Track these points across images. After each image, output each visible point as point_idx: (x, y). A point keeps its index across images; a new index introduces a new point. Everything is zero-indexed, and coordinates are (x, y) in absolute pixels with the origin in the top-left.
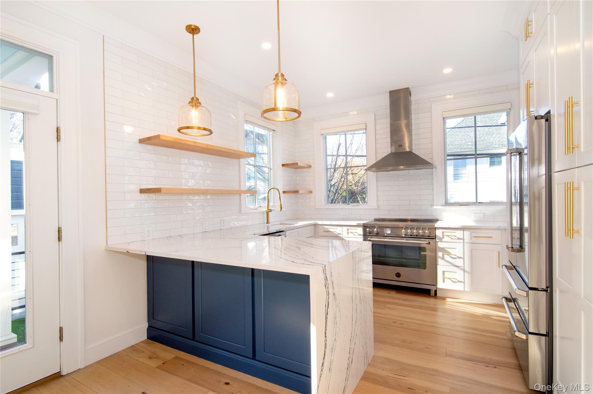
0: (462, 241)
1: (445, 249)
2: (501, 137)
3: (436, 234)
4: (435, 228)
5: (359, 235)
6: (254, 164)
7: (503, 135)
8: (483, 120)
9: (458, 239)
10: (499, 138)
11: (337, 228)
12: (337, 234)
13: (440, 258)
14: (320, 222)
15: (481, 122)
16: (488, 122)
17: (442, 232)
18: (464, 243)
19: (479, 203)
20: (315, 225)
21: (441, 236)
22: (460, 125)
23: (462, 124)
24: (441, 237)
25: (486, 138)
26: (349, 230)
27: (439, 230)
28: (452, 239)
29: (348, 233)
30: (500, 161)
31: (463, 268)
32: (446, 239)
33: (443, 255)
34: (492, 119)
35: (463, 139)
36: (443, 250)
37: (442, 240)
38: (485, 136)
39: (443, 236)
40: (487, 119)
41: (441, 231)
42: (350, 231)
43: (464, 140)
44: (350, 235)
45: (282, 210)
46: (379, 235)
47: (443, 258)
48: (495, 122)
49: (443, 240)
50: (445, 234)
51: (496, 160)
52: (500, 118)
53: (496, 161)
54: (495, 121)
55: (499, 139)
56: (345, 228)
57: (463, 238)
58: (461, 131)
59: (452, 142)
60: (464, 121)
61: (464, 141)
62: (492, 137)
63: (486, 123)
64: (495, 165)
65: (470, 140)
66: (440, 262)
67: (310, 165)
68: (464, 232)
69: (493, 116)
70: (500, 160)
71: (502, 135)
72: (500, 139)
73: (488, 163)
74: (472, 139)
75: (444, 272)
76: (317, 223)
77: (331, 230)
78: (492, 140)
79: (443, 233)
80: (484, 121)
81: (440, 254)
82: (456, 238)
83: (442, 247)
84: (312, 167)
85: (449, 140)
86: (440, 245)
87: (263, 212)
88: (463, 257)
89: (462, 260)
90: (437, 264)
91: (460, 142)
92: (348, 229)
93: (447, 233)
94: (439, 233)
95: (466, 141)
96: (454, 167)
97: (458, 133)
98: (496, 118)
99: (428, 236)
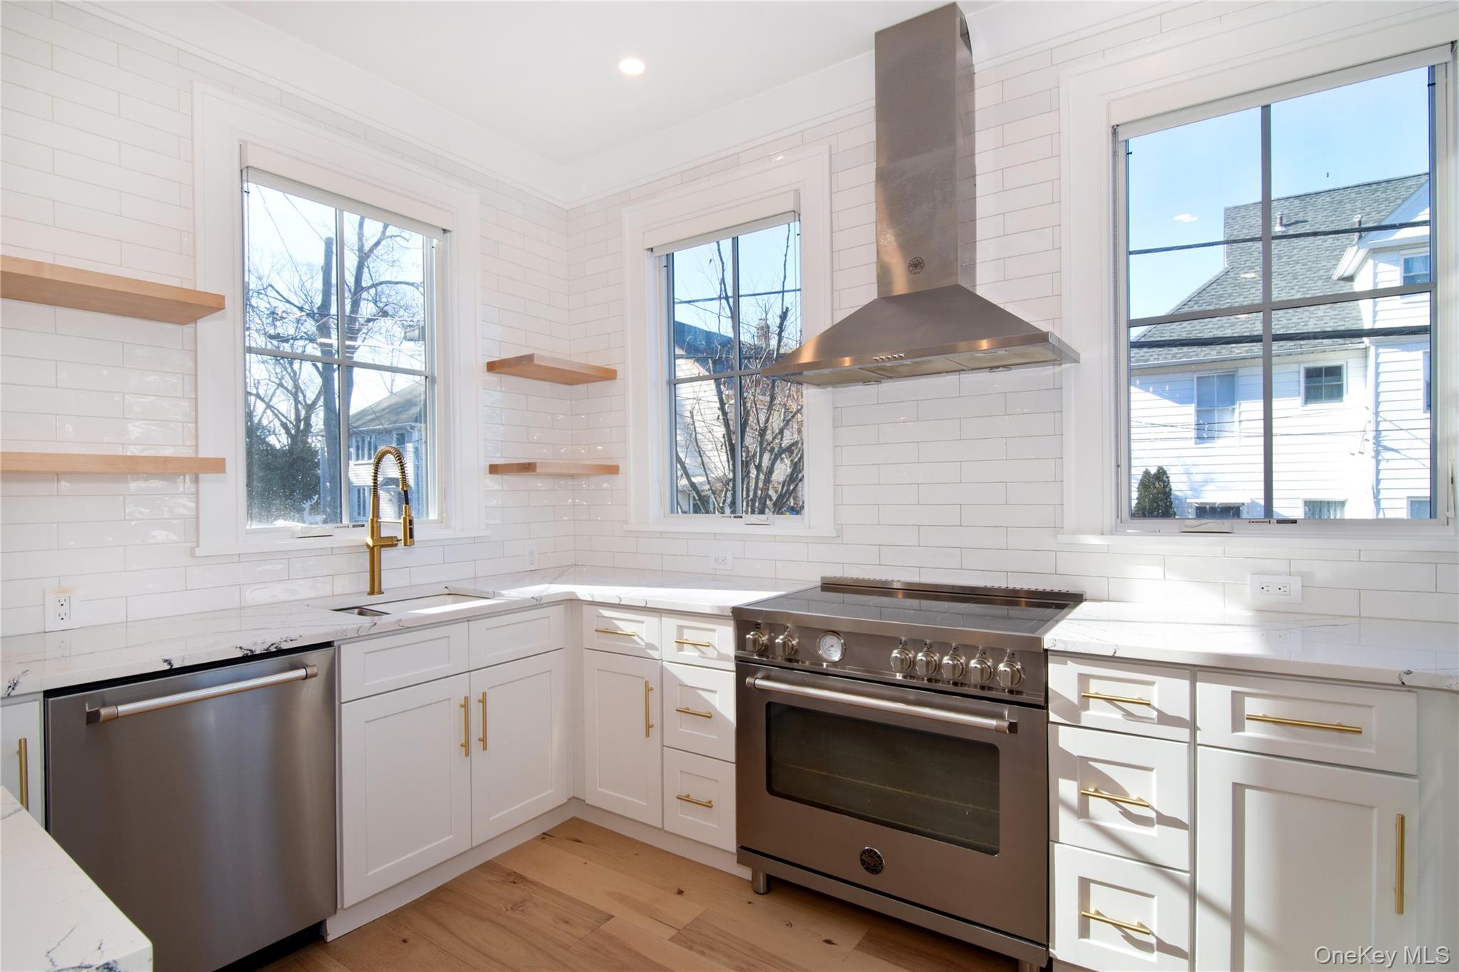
0: (1184, 734)
1: (1091, 763)
2: (1340, 317)
3: (1050, 685)
4: (1046, 650)
5: (722, 657)
6: (423, 369)
7: (1346, 312)
8: (1288, 269)
9: (1164, 719)
10: (1335, 319)
11: (642, 622)
12: (645, 645)
13: (1068, 807)
14: (584, 592)
15: (1279, 275)
16: (1301, 275)
17: (1081, 675)
18: (1193, 744)
19: (1280, 522)
20: (572, 603)
21: (1073, 696)
22: (1218, 285)
23: (1224, 283)
24: (1074, 698)
25: (1296, 321)
26: (686, 631)
27: (1067, 664)
28: (1128, 714)
29: (681, 645)
30: (1336, 385)
31: (1186, 877)
32: (1097, 713)
33: (1084, 797)
34: (1314, 265)
35: (1226, 325)
36: (1082, 768)
37: (1077, 719)
38: (1294, 316)
39: (1085, 698)
40: (1298, 267)
41: (1073, 668)
42: (687, 635)
43: (1230, 326)
44: (689, 654)
45: (413, 544)
46: (795, 665)
47: (1082, 811)
48: (1322, 276)
49: (1087, 717)
50: (1095, 687)
51: (1324, 384)
52: (1337, 264)
53: (1325, 386)
54: (1321, 273)
55: (1334, 323)
56: (671, 623)
57: (1187, 716)
58: (1221, 302)
59: (1195, 332)
60: (1229, 273)
62: (1314, 316)
63: (1297, 279)
64: (1322, 398)
65: (1246, 328)
66: (1067, 827)
67: (612, 367)
68: (1198, 684)
69: (1315, 259)
70: (1339, 383)
71: (1343, 310)
72: (1337, 322)
73: (1299, 390)
74: (1254, 323)
75: (1085, 884)
76: (573, 593)
77: (627, 628)
78: (1312, 326)
79: (1084, 679)
80: (1289, 273)
81: (1066, 789)
82: (1154, 714)
83: (1076, 753)
84: (618, 377)
85: (1185, 328)
86: (1067, 740)
87: (354, 549)
88: (1185, 818)
89: (1184, 834)
90: (1051, 838)
92: (681, 628)
93: (1105, 681)
94: (1061, 679)
95: (1234, 329)
96: (1199, 404)
98: (1326, 264)
99: (1011, 692)
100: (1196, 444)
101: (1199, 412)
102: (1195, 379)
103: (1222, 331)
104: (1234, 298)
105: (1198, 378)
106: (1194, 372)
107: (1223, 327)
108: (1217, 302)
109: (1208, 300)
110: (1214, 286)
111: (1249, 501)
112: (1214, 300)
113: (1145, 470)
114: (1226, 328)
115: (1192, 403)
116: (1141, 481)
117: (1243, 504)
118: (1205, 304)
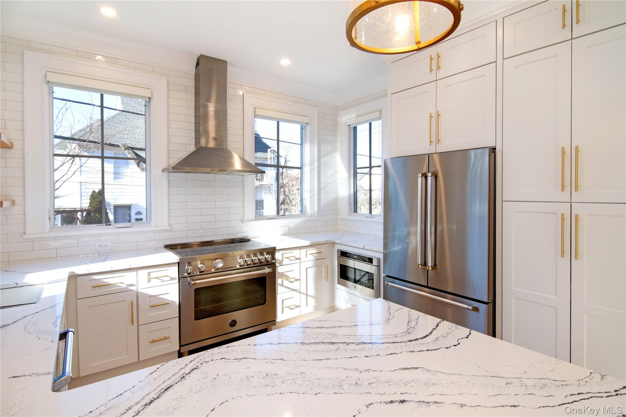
0: (299, 261)
1: (284, 273)
3: (276, 258)
4: (276, 250)
5: (172, 279)
9: (296, 259)
12: (126, 286)
13: (280, 285)
24: (281, 259)
26: (152, 273)
27: (279, 252)
28: (290, 260)
29: (149, 281)
31: (299, 290)
32: (285, 261)
33: (282, 281)
36: (283, 275)
37: (282, 264)
41: (281, 252)
42: (153, 275)
43: (126, 134)
44: (154, 282)
50: (285, 256)
56: (143, 273)
61: (126, 136)
65: (132, 136)
67: (11, 141)
68: (301, 250)
75: (282, 301)
77: (112, 281)
79: (283, 254)
81: (279, 281)
82: (294, 258)
83: (281, 272)
85: (108, 131)
86: (280, 269)
88: (299, 278)
89: (299, 281)
90: (276, 294)
91: (122, 136)
92: (149, 274)
93: (288, 254)
94: (278, 256)
97: (119, 126)
99: (260, 263)
100: (114, 180)
101: (114, 167)
102: (113, 153)
103: (123, 136)
104: (126, 123)
105: (114, 153)
106: (113, 150)
107: (123, 134)
108: (120, 123)
109: (116, 121)
110: (118, 116)
111: (135, 203)
112: (119, 122)
113: (93, 190)
114: (125, 135)
115: (112, 163)
116: (91, 195)
117: (132, 204)
118: (115, 123)
